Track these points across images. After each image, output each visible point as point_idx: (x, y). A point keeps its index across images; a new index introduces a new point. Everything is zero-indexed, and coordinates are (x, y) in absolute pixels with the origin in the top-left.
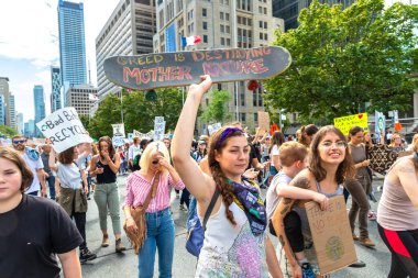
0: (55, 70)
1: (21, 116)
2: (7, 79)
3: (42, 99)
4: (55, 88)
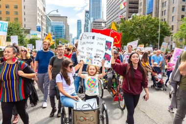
0: (87, 12)
1: (71, 35)
2: (67, 17)
3: (81, 27)
4: (86, 21)
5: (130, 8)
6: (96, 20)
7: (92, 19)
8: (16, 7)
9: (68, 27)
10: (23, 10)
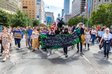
0: (63, 10)
2: (53, 13)
4: (62, 14)
5: (82, 9)
6: (67, 14)
7: (65, 13)
8: (33, 11)
9: (53, 17)
10: (36, 12)
